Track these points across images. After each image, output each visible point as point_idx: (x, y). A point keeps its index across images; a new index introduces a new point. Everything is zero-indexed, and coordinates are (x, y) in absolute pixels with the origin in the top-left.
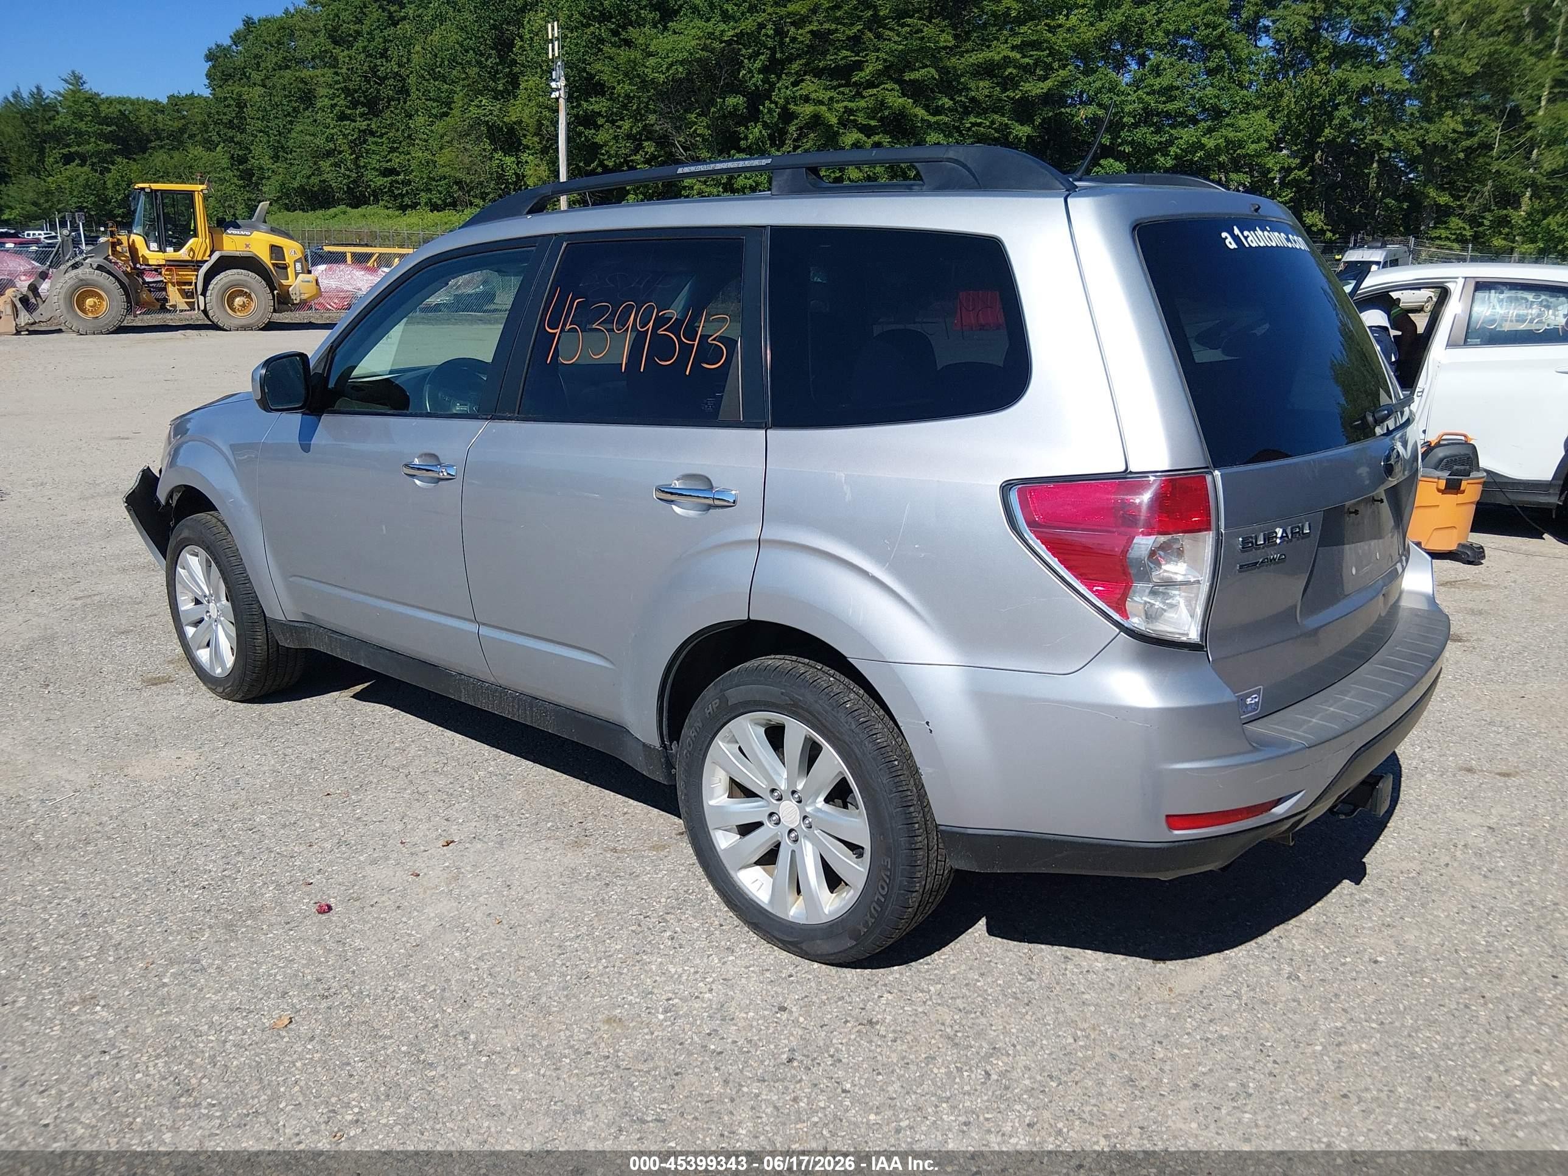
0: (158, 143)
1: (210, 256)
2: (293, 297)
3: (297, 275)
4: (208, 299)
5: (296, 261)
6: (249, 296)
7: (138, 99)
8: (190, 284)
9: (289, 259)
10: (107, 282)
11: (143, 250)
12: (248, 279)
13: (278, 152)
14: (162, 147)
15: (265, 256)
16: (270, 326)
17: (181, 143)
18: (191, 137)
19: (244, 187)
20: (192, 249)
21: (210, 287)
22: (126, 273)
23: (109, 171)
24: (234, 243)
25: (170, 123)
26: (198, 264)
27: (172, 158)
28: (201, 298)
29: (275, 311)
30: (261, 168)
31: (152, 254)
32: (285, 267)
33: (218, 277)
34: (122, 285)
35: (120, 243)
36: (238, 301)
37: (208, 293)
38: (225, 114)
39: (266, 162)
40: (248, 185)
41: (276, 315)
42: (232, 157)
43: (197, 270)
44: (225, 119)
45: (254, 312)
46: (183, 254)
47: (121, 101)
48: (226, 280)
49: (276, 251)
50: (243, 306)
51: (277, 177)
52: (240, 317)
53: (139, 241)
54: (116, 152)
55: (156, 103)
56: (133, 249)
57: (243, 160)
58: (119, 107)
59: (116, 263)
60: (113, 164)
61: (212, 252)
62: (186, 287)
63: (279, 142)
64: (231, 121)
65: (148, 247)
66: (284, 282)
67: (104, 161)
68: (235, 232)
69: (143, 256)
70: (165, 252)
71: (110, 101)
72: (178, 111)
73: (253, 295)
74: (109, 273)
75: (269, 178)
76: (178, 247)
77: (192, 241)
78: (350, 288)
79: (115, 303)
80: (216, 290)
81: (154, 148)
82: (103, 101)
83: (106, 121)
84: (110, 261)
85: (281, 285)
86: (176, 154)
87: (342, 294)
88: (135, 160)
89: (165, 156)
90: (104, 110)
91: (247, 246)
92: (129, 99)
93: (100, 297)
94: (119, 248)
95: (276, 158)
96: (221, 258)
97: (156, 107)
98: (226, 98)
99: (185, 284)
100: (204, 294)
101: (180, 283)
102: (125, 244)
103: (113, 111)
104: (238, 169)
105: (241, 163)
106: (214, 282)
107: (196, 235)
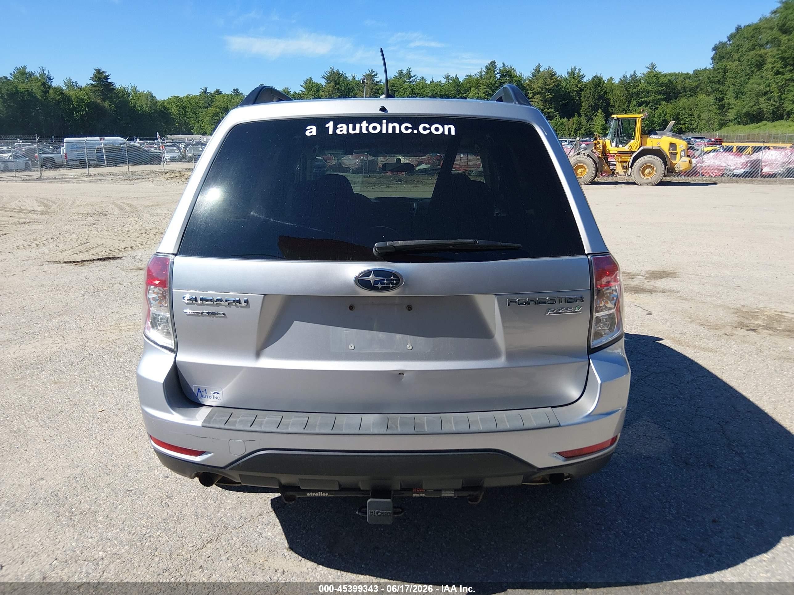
0: (684, 94)
1: (638, 149)
2: (676, 169)
3: (681, 157)
4: (633, 170)
5: (682, 151)
6: (653, 168)
7: (679, 73)
8: (626, 162)
9: (678, 150)
10: (588, 162)
11: (608, 147)
12: (654, 160)
13: (739, 94)
14: (686, 95)
15: (666, 149)
16: (661, 184)
17: (696, 93)
18: (701, 89)
19: (719, 114)
20: (631, 146)
21: (635, 164)
22: (599, 158)
23: (657, 108)
24: (652, 142)
25: (692, 83)
26: (633, 152)
27: (688, 101)
28: (630, 169)
29: (665, 176)
30: (729, 104)
31: (612, 148)
32: (675, 154)
33: (640, 159)
34: (595, 163)
35: (599, 143)
36: (647, 171)
37: (633, 167)
38: (717, 77)
39: (732, 101)
40: (721, 113)
41: (666, 178)
42: (716, 99)
43: (631, 156)
44: (716, 79)
45: (654, 176)
46: (626, 148)
47: (671, 75)
48: (643, 160)
49: (673, 146)
50: (649, 173)
51: (736, 108)
52: (647, 179)
53: (608, 142)
54: (663, 100)
55: (687, 74)
56: (604, 147)
57: (721, 100)
58: (669, 78)
59: (595, 153)
60: (660, 105)
61: (640, 147)
62: (625, 164)
63: (740, 89)
64: (719, 80)
65: (611, 145)
66: (673, 162)
67: (657, 104)
68: (655, 137)
69: (608, 149)
70: (618, 147)
71: (665, 75)
72: (697, 77)
73: (655, 168)
74: (591, 158)
75: (732, 108)
76: (624, 144)
77: (632, 141)
78: (724, 165)
79: (590, 171)
80: (637, 166)
81: (681, 96)
82: (662, 75)
83: (662, 85)
84: (593, 152)
85: (671, 163)
86: (691, 99)
87: (720, 168)
88: (671, 103)
89: (685, 100)
90: (662, 80)
91: (659, 144)
92: (675, 73)
93: (585, 168)
94: (598, 146)
95: (737, 98)
96: (643, 150)
97: (687, 76)
98: (718, 69)
99: (624, 162)
100: (631, 167)
101: (621, 162)
102: (601, 144)
103: (665, 80)
104: (718, 105)
105: (720, 101)
106: (637, 161)
107: (634, 139)
